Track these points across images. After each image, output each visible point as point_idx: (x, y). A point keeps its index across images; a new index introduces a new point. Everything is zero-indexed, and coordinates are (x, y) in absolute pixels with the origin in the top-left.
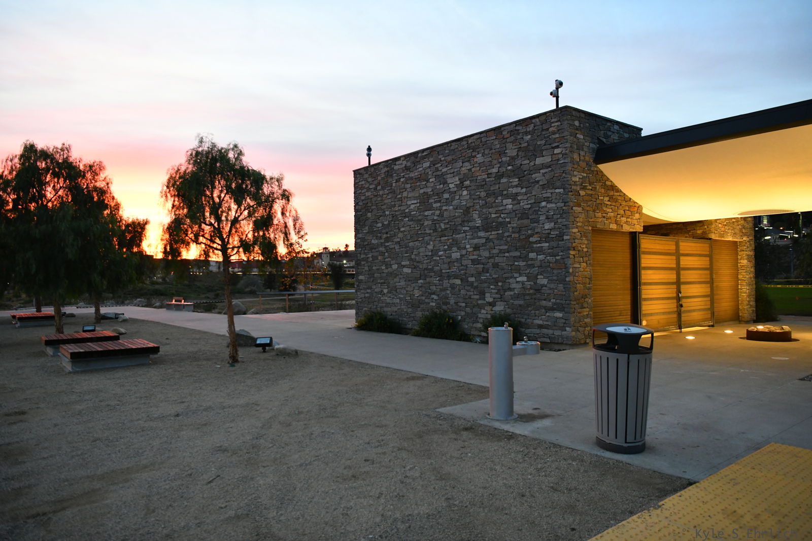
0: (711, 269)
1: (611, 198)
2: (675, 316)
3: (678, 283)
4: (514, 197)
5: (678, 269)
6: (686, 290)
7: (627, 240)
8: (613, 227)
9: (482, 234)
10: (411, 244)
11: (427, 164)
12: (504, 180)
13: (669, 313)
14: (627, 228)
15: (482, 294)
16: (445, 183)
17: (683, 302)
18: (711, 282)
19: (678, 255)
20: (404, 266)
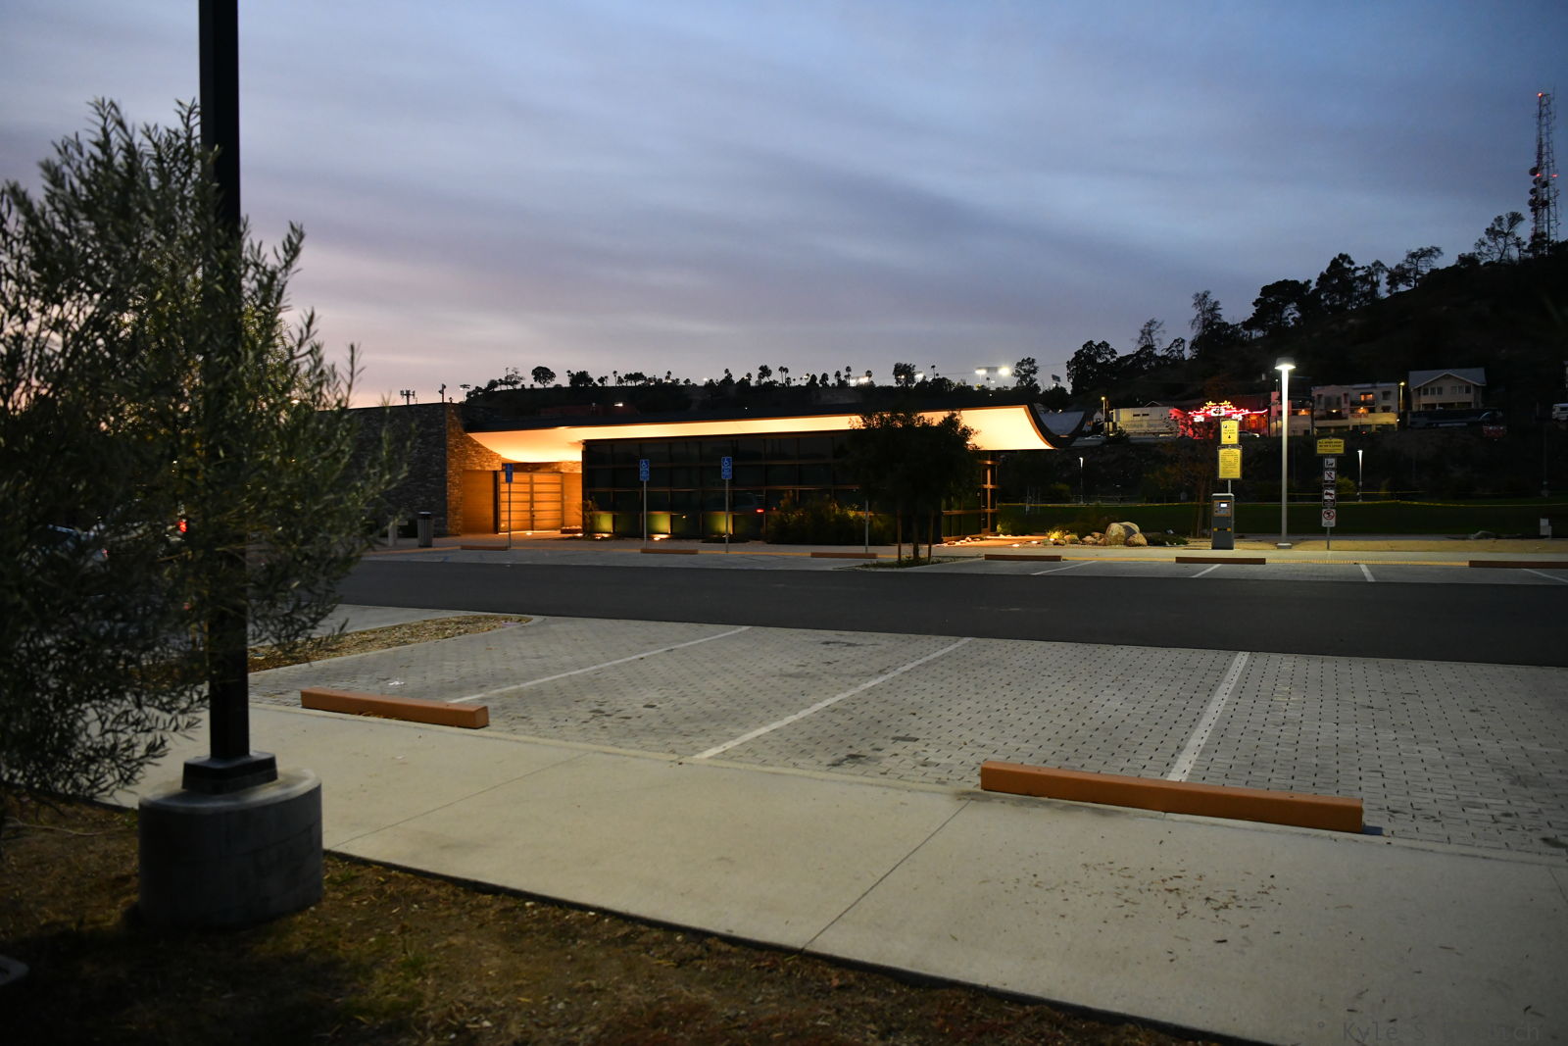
0: (562, 492)
1: (477, 452)
2: (529, 522)
3: (532, 502)
5: (532, 493)
6: (537, 506)
7: (492, 475)
8: (478, 468)
13: (526, 520)
14: (488, 469)
17: (535, 513)
18: (562, 501)
19: (532, 484)
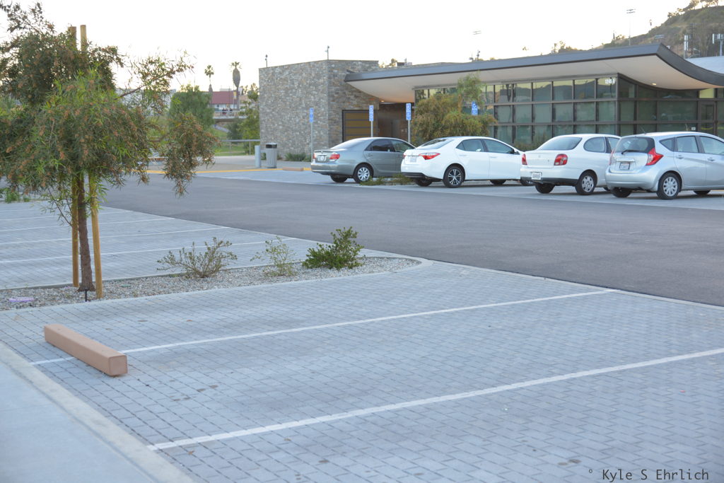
1: (356, 96)
4: (314, 95)
9: (305, 111)
10: (282, 114)
11: (287, 73)
12: (311, 87)
15: (306, 140)
16: (293, 84)
20: (280, 125)
